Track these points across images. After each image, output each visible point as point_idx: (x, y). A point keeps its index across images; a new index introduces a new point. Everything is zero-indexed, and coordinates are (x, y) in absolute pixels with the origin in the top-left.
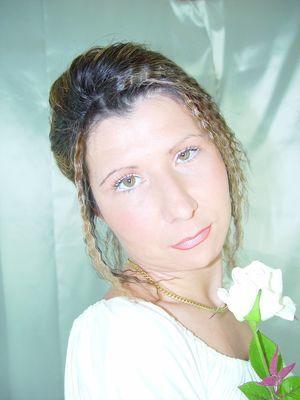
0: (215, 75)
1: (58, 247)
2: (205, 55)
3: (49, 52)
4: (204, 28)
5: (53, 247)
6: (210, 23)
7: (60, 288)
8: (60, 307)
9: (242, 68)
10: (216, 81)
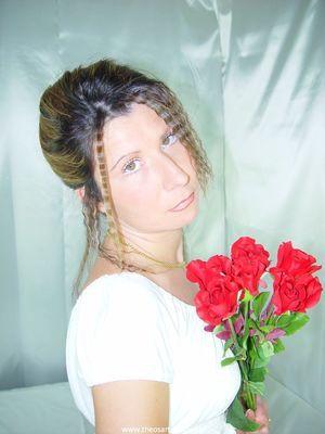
0: (222, 58)
1: (66, 214)
2: (214, 36)
3: (62, 35)
4: (214, 13)
5: (62, 215)
6: (219, 10)
7: (67, 251)
8: (67, 270)
9: (244, 54)
10: (223, 64)
